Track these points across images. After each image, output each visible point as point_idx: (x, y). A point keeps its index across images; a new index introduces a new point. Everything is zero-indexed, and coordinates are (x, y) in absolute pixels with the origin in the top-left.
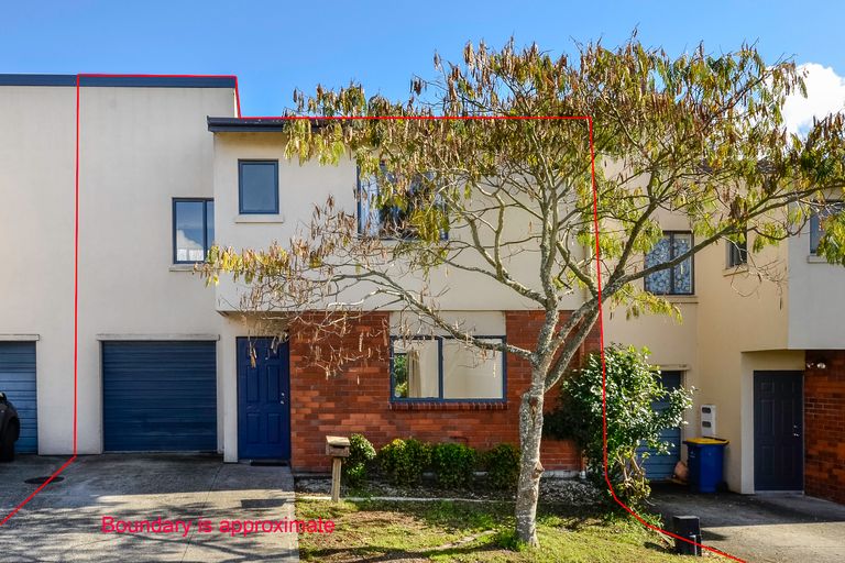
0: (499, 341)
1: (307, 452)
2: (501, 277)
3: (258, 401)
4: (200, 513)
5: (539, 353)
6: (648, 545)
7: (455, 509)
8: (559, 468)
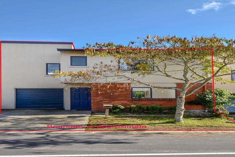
0: (175, 88)
1: (97, 108)
2: (167, 76)
3: (79, 99)
4: (50, 119)
5: (183, 89)
6: (227, 122)
7: (154, 117)
8: (198, 110)
